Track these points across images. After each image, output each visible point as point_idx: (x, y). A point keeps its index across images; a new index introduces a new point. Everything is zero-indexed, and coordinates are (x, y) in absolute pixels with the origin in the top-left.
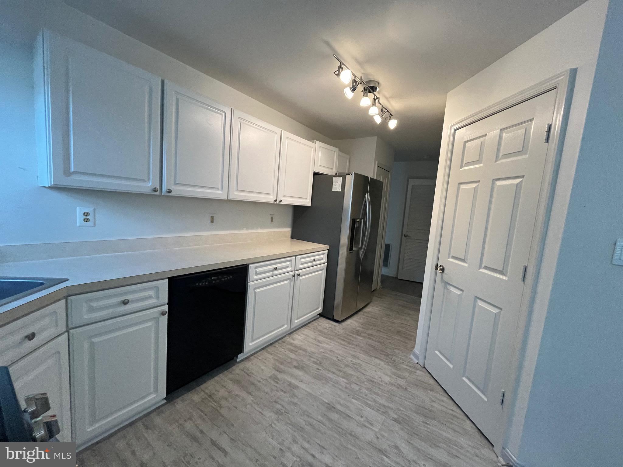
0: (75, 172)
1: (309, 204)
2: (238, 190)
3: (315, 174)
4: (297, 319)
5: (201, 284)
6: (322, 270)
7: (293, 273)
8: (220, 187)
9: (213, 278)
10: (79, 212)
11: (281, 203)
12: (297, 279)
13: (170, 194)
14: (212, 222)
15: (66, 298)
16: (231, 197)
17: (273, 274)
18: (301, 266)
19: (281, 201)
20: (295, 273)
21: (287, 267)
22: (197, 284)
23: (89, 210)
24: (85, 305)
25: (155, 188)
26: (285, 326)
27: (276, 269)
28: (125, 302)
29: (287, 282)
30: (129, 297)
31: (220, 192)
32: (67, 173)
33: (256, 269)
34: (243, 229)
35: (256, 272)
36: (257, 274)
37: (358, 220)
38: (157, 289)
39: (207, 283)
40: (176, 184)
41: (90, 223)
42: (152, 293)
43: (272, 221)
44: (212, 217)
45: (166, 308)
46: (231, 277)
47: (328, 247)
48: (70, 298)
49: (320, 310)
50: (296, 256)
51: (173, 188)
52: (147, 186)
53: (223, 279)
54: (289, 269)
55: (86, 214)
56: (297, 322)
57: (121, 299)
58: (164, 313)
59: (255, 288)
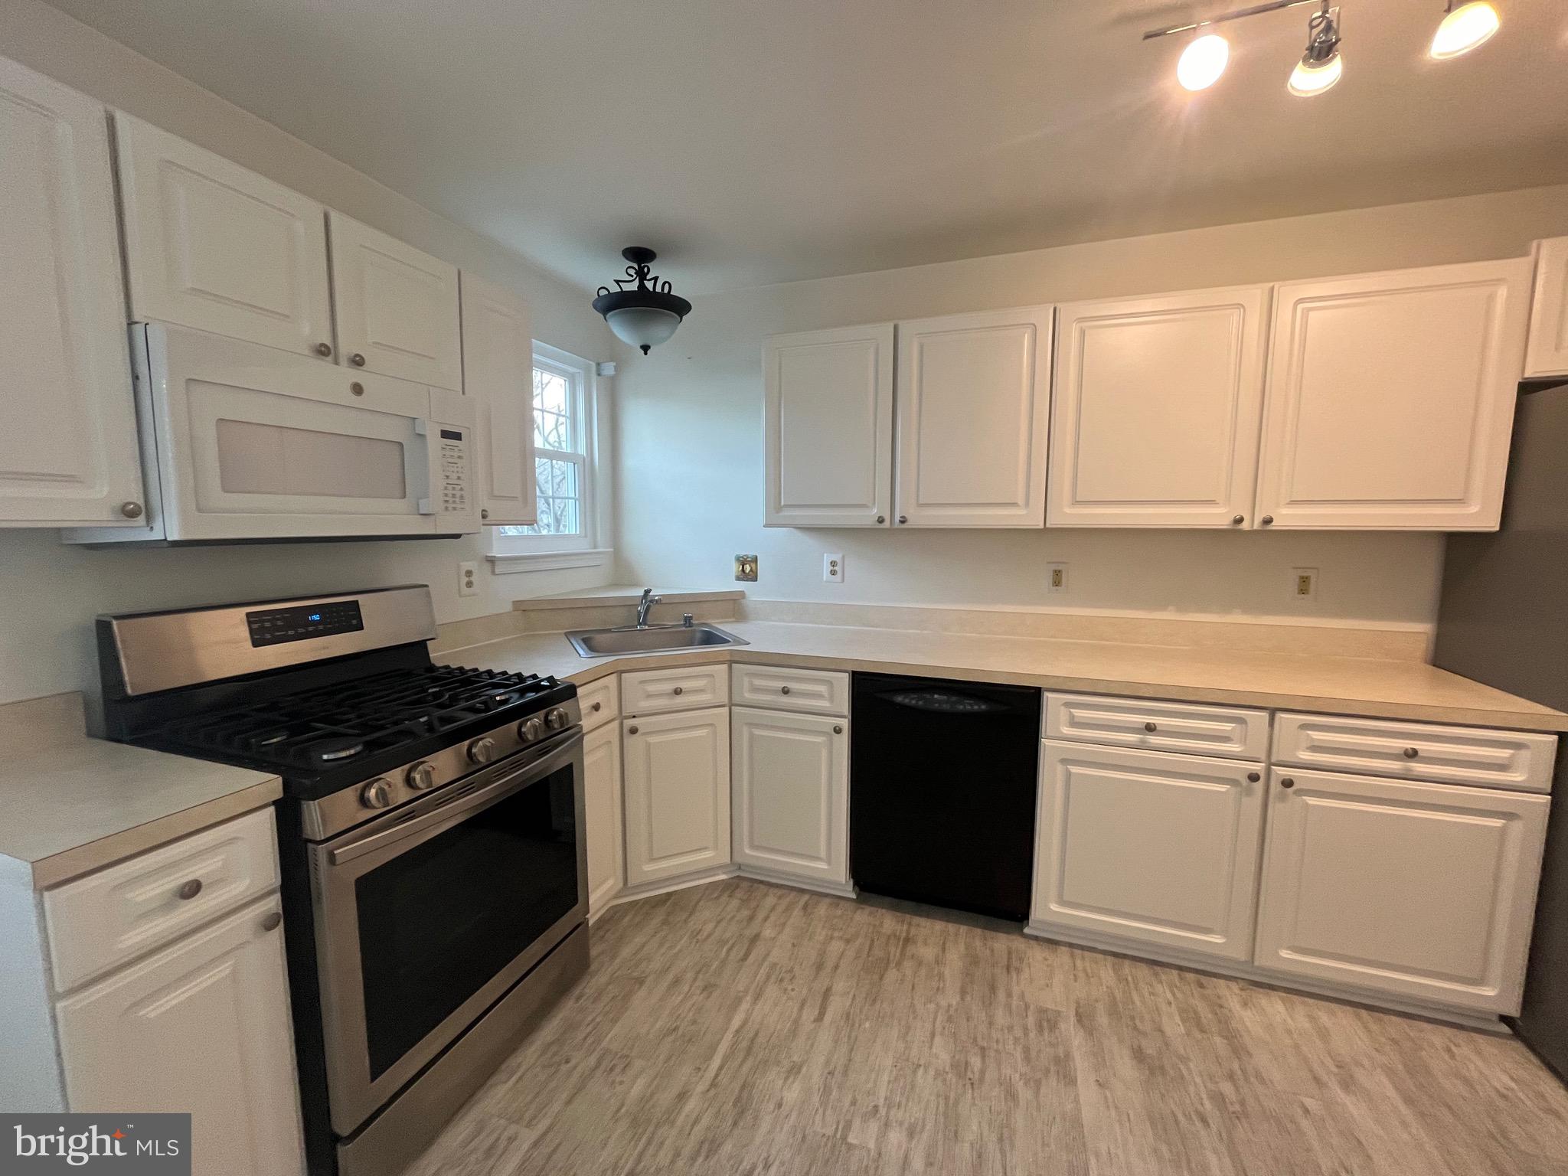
0: (786, 506)
1: (1492, 523)
2: (1076, 503)
3: (1531, 386)
4: (1304, 951)
5: (907, 700)
6: (1508, 815)
7: (1259, 767)
9: (937, 696)
10: (827, 558)
11: (1270, 527)
13: (881, 526)
14: (1057, 583)
15: (733, 663)
16: (1054, 521)
17: (1141, 741)
18: (1306, 756)
19: (1270, 521)
20: (1268, 770)
21: (1225, 739)
23: (837, 557)
24: (745, 678)
25: (881, 518)
26: (1212, 938)
28: (786, 691)
29: (1224, 789)
30: (791, 685)
31: (1022, 512)
32: (778, 508)
33: (1072, 710)
35: (1072, 717)
36: (1075, 723)
38: (833, 684)
40: (922, 506)
41: (837, 578)
42: (822, 689)
43: (1302, 591)
44: (1057, 574)
45: (845, 724)
46: (983, 707)
47: (1557, 721)
48: (737, 664)
49: (1499, 995)
50: (1272, 711)
51: (911, 514)
52: (867, 517)
53: (961, 707)
54: (1234, 748)
55: (833, 564)
56: (1293, 959)
57: (781, 684)
58: (838, 730)
59: (1065, 761)
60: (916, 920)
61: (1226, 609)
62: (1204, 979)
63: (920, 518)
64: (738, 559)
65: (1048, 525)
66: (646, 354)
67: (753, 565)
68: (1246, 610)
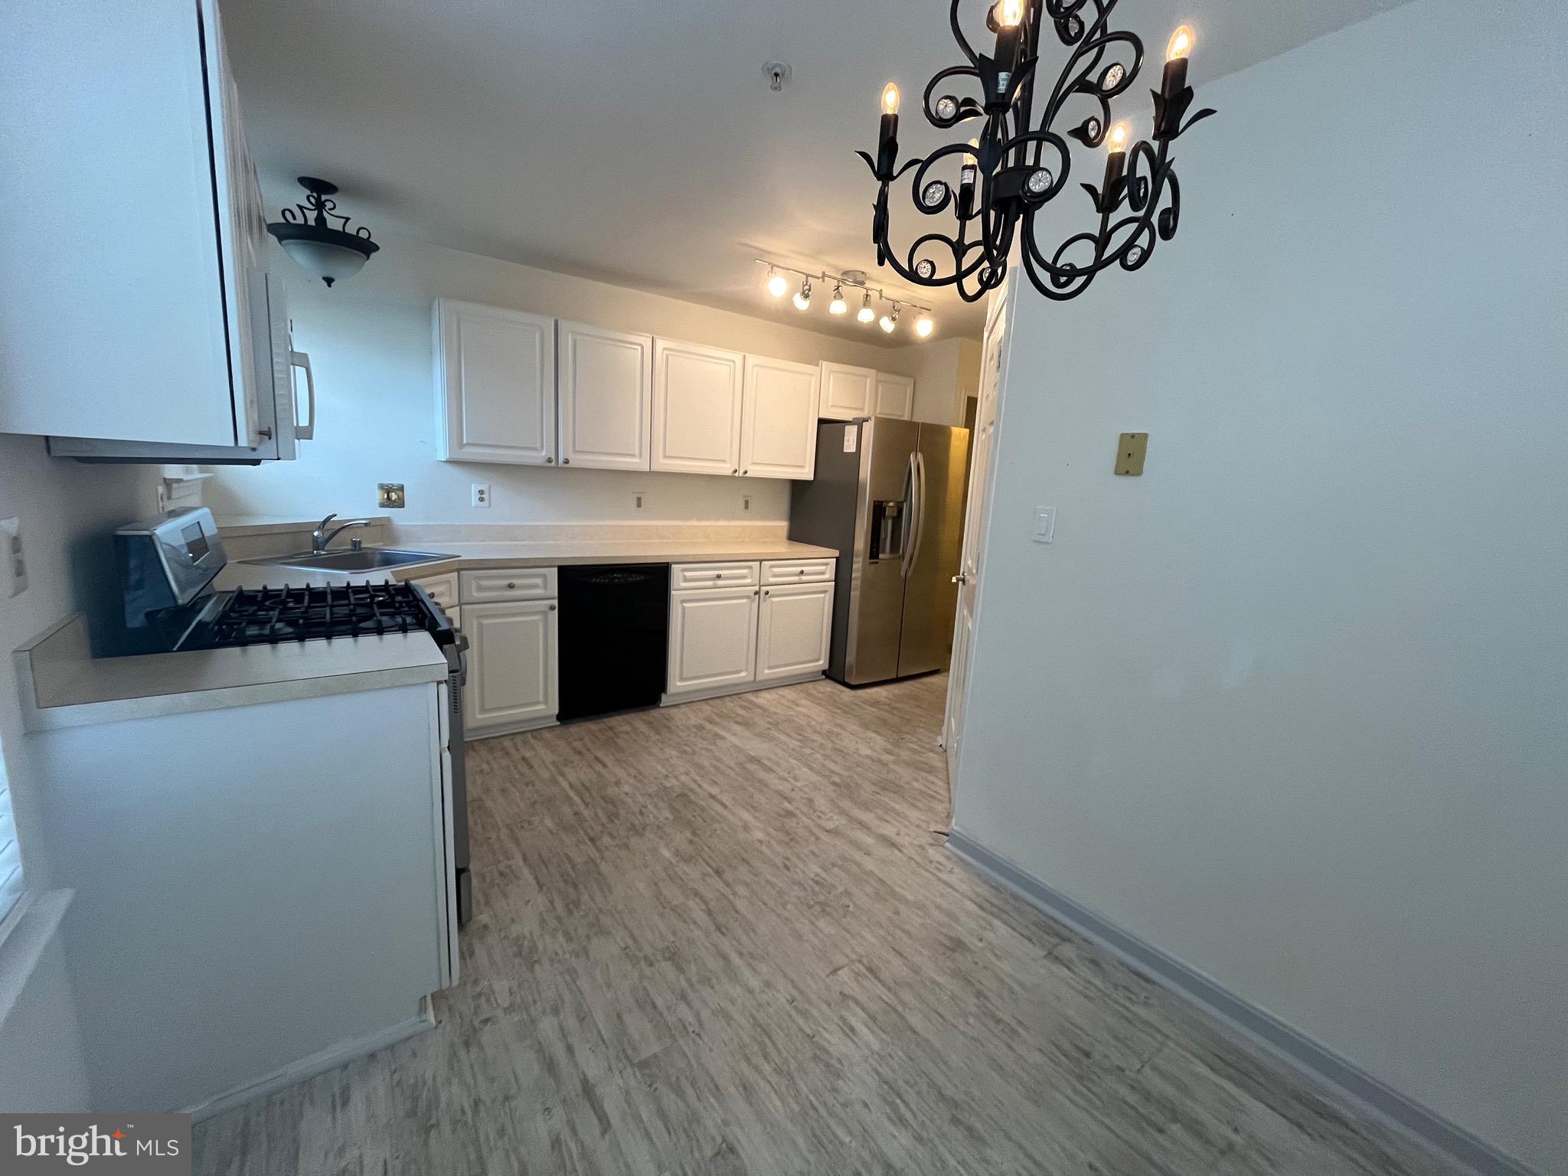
0: (468, 444)
1: (811, 477)
2: (665, 457)
3: (821, 422)
4: (770, 668)
5: (598, 580)
6: (825, 592)
7: (757, 588)
8: (637, 452)
9: (615, 575)
10: (474, 489)
11: (747, 475)
12: (765, 601)
13: (568, 465)
14: (639, 505)
15: (458, 570)
16: (655, 468)
17: (715, 584)
18: (772, 580)
19: (746, 472)
20: (760, 589)
21: (745, 577)
22: (594, 580)
23: (484, 487)
24: (473, 581)
25: (550, 458)
26: (743, 674)
27: (719, 577)
28: (511, 586)
29: (745, 601)
30: (515, 582)
31: (637, 460)
32: (461, 445)
33: (684, 573)
34: (691, 519)
35: (685, 577)
36: (686, 580)
37: (891, 504)
38: (544, 576)
39: (607, 580)
40: (575, 451)
41: (485, 503)
42: (539, 581)
43: (746, 507)
44: (639, 499)
45: (555, 603)
46: (642, 578)
47: (836, 553)
48: (461, 572)
49: (823, 663)
50: (761, 561)
51: (571, 457)
52: (539, 457)
53: (630, 579)
54: (748, 581)
55: (481, 492)
56: (766, 673)
57: (507, 582)
58: (552, 608)
59: (683, 601)
60: (605, 720)
61: (718, 519)
62: (739, 696)
63: (577, 461)
64: (382, 487)
65: (652, 470)
66: (329, 286)
67: (400, 494)
68: (725, 519)
